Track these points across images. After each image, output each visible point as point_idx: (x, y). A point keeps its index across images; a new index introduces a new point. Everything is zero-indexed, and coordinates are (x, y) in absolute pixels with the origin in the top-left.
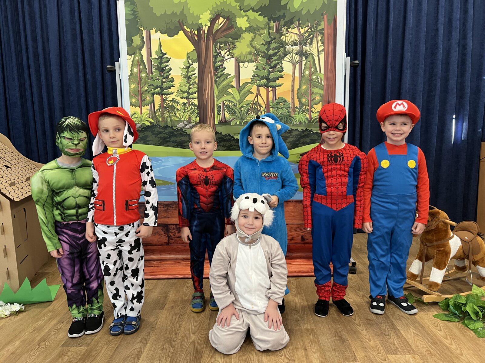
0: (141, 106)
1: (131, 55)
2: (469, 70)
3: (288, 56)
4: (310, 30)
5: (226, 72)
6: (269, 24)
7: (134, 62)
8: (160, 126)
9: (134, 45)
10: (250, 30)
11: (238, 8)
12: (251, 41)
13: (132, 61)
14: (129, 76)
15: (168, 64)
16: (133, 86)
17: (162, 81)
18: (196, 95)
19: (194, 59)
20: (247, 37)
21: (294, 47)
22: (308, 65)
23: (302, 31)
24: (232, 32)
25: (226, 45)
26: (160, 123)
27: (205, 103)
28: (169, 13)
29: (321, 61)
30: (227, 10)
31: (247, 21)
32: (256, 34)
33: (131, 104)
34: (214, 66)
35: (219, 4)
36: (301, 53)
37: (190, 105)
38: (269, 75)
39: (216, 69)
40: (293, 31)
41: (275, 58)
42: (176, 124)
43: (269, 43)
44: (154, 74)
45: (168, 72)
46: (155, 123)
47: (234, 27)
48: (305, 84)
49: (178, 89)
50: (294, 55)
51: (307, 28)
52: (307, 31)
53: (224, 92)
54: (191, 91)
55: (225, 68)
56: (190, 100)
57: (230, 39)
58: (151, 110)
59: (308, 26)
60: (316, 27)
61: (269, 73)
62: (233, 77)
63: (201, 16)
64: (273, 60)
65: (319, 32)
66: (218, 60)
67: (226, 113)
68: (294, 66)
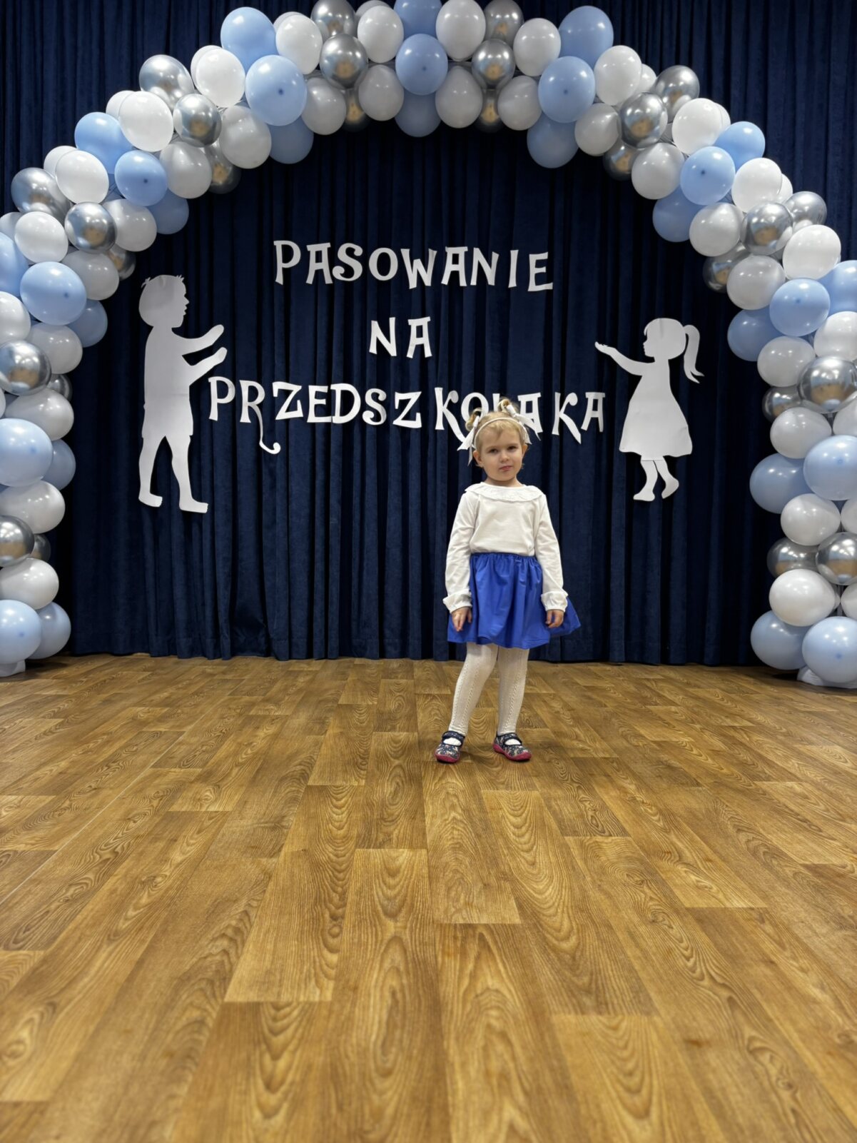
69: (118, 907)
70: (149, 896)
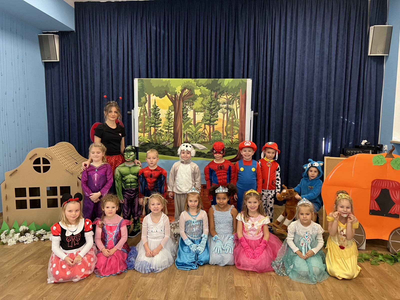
0: (144, 133)
1: (140, 107)
2: (331, 113)
3: (221, 110)
4: (232, 97)
5: (188, 117)
6: (211, 93)
7: (142, 110)
8: (153, 143)
9: (142, 101)
10: (201, 96)
11: (196, 84)
12: (202, 102)
13: (141, 110)
14: (139, 117)
15: (159, 112)
16: (140, 122)
17: (155, 120)
18: (173, 128)
19: (172, 110)
20: (200, 99)
21: (224, 105)
22: (231, 114)
23: (228, 97)
24: (192, 96)
25: (189, 103)
26: (153, 142)
27: (177, 132)
28: (160, 86)
29: (238, 113)
30: (190, 86)
31: (200, 91)
32: (204, 98)
33: (139, 132)
34: (182, 114)
35: (186, 82)
36: (227, 108)
37: (169, 133)
38: (211, 119)
39: (183, 115)
40: (224, 97)
41: (214, 110)
42: (162, 142)
43: (211, 103)
44: (151, 116)
45: (159, 116)
46: (151, 142)
47: (193, 94)
48: (229, 124)
49: (163, 125)
50: (224, 109)
51: (231, 96)
52: (231, 97)
53: (187, 126)
54: (170, 126)
55: (188, 115)
56: (170, 130)
57: (191, 100)
58: (149, 135)
59: (231, 95)
60: (236, 95)
61: (211, 118)
62: (192, 119)
63: (176, 88)
64: (213, 111)
65: (238, 98)
66: (184, 111)
67: (188, 138)
68: (224, 115)
69: (87, 292)
70: (94, 289)
